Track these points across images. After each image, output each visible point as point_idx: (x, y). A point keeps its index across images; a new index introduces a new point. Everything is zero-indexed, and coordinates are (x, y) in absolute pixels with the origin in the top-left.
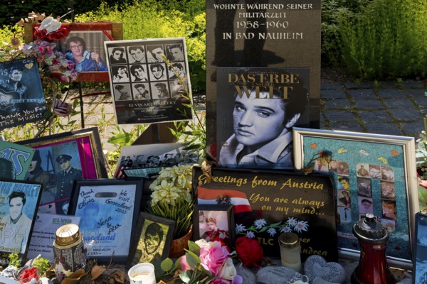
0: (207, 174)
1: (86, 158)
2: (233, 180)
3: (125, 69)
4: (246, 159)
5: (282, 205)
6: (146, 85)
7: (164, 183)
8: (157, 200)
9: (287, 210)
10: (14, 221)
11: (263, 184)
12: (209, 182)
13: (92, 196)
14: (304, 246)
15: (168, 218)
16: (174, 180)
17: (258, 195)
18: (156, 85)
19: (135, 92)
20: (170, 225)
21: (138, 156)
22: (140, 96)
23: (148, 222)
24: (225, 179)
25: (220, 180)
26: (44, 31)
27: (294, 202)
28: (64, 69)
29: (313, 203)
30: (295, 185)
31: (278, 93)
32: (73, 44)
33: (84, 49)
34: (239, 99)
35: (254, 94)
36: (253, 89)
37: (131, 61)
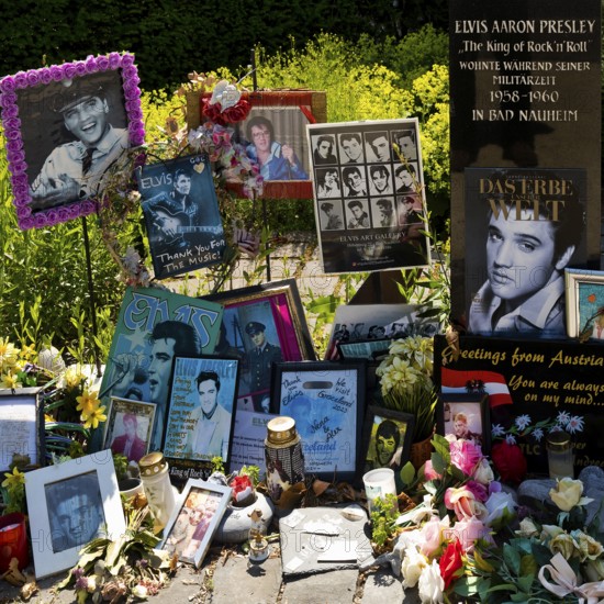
0: (453, 346)
1: (284, 327)
2: (488, 355)
3: (335, 174)
4: (505, 322)
5: (551, 392)
6: (364, 202)
7: (397, 360)
8: (389, 386)
9: (556, 399)
10: (208, 416)
11: (527, 360)
12: (456, 359)
13: (299, 386)
14: (579, 454)
15: (405, 411)
16: (409, 356)
17: (521, 378)
18: (378, 203)
19: (350, 216)
20: (408, 422)
21: (358, 325)
22: (355, 222)
23: (378, 421)
24: (476, 354)
25: (470, 356)
26: (217, 107)
27: (567, 386)
28: (245, 174)
29: (589, 387)
30: (568, 360)
31: (544, 212)
32: (255, 130)
33: (272, 140)
34: (494, 222)
35: (513, 213)
36: (513, 205)
37: (344, 160)
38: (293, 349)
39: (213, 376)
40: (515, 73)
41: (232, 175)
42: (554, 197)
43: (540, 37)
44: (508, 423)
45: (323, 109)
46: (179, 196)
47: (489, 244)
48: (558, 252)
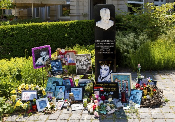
0: (95, 84)
1: (71, 82)
2: (100, 85)
3: (79, 61)
4: (103, 80)
5: (109, 89)
6: (83, 65)
7: (87, 86)
8: (86, 89)
10: (61, 93)
11: (106, 85)
13: (74, 90)
16: (89, 85)
17: (105, 88)
18: (85, 65)
19: (81, 67)
20: (89, 93)
21: (82, 82)
23: (85, 93)
24: (99, 85)
26: (62, 53)
27: (111, 88)
28: (66, 62)
29: (114, 88)
30: (111, 85)
31: (108, 65)
32: (67, 56)
33: (70, 57)
34: (101, 67)
35: (104, 66)
36: (104, 65)
37: (80, 59)
38: (73, 85)
39: (62, 88)
40: (104, 47)
41: (64, 62)
42: (109, 63)
43: (107, 42)
44: (103, 93)
45: (77, 53)
46: (56, 65)
47: (100, 70)
48: (110, 71)
